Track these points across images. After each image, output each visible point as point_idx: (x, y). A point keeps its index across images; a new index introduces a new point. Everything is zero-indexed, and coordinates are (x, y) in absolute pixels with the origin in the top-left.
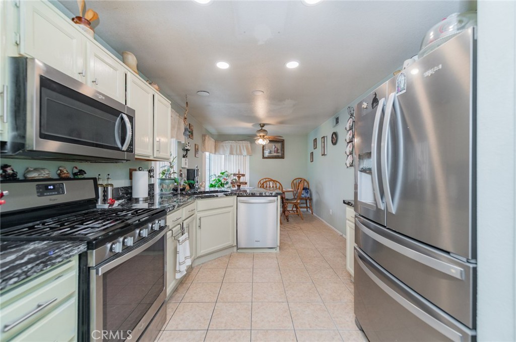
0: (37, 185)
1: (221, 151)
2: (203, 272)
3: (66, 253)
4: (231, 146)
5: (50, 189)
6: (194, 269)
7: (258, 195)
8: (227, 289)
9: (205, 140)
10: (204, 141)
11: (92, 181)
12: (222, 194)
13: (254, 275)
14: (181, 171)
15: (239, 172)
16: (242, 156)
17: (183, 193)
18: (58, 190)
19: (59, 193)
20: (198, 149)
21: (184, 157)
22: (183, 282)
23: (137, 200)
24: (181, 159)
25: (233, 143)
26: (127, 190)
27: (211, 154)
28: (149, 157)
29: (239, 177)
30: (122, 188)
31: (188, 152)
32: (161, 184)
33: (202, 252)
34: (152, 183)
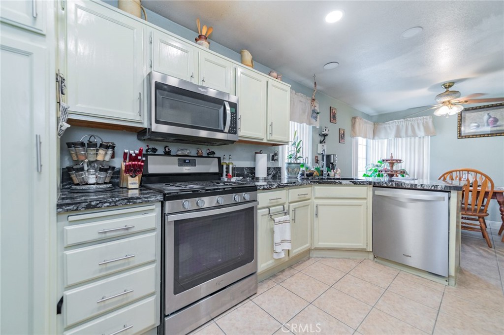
0: (178, 159)
1: (382, 134)
2: (317, 266)
3: (145, 198)
4: (398, 127)
5: (187, 162)
6: (310, 260)
7: (409, 187)
8: (333, 296)
9: (355, 123)
10: (353, 125)
11: (217, 159)
12: (348, 182)
13: (382, 298)
14: (316, 157)
15: (392, 157)
16: (417, 138)
17: (308, 179)
18: (193, 163)
19: (192, 166)
20: (344, 134)
21: (321, 142)
22: (293, 267)
23: (258, 179)
24: (317, 145)
25: (402, 123)
26: (251, 170)
27: (368, 140)
28: (262, 140)
29: (392, 164)
30: (247, 168)
31: (326, 137)
32: (288, 168)
33: (320, 243)
34: (280, 166)
